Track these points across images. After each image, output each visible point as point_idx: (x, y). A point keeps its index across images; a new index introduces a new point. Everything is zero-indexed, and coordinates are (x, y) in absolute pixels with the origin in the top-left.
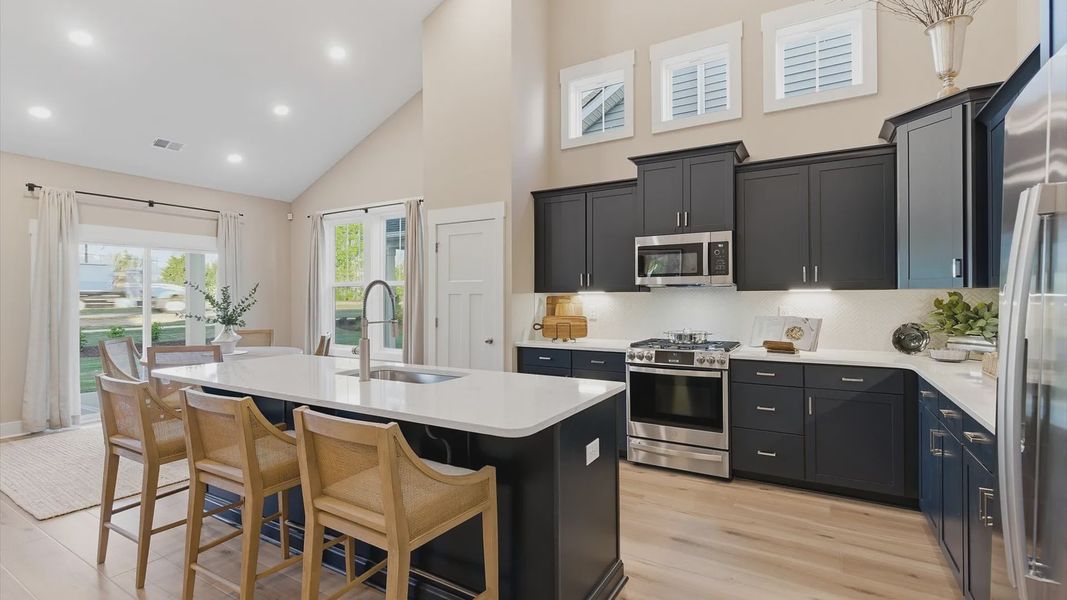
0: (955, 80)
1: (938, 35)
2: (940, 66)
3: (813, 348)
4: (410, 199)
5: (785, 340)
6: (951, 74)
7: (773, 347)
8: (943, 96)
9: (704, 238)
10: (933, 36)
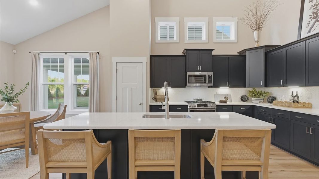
0: (258, 43)
1: (256, 33)
2: (256, 39)
3: (231, 102)
4: (92, 51)
5: (224, 100)
6: (258, 41)
7: (221, 102)
8: (256, 47)
9: (206, 73)
10: (255, 33)
